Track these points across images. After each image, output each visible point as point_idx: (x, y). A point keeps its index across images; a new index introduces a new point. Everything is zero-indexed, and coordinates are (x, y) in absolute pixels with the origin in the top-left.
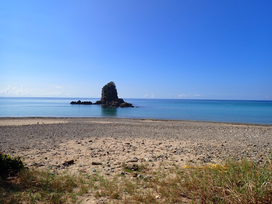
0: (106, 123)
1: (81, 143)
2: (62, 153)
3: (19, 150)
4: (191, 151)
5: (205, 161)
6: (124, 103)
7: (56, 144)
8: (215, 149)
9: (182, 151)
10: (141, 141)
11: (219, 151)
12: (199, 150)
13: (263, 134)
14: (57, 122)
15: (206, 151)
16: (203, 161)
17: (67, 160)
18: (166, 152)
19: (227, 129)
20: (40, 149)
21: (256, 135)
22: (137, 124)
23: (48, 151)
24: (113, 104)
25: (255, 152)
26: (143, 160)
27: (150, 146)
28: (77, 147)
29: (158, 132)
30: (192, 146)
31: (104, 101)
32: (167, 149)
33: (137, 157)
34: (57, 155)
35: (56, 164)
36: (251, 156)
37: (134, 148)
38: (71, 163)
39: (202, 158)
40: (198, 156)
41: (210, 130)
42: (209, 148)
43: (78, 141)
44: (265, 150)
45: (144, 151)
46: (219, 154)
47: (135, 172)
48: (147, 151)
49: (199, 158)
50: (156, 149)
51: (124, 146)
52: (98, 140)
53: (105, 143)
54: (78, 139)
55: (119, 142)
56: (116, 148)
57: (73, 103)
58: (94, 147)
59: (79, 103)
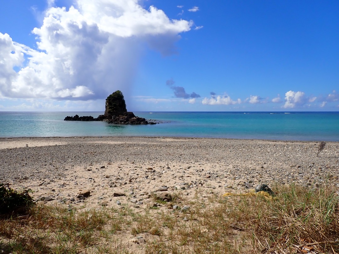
0: (116, 143)
1: (92, 170)
2: (71, 184)
3: (13, 181)
4: (228, 175)
5: (247, 187)
6: (134, 118)
7: (60, 172)
8: (255, 172)
9: (217, 175)
10: (165, 165)
11: (259, 174)
12: (237, 174)
13: (306, 152)
14: (52, 144)
15: (245, 175)
16: (244, 186)
17: (82, 192)
18: (198, 178)
19: (263, 147)
20: (41, 179)
21: (298, 154)
22: (155, 143)
23: (52, 181)
24: (121, 119)
25: (300, 174)
26: (173, 188)
27: (178, 171)
28: (87, 175)
29: (182, 153)
30: (227, 169)
31: (109, 116)
32: (199, 174)
33: (165, 185)
34: (66, 186)
35: (68, 198)
36: (297, 179)
37: (159, 174)
38: (87, 195)
39: (243, 183)
40: (237, 181)
41: (244, 149)
42: (248, 172)
43: (86, 168)
44: (311, 171)
45: (172, 177)
46: (261, 178)
47: (169, 203)
48: (176, 177)
49: (239, 183)
50: (186, 175)
51: (146, 172)
52: (112, 166)
53: (121, 168)
54: (86, 165)
55: (139, 167)
56: (138, 175)
57: (68, 119)
58: (109, 175)
59: (76, 118)
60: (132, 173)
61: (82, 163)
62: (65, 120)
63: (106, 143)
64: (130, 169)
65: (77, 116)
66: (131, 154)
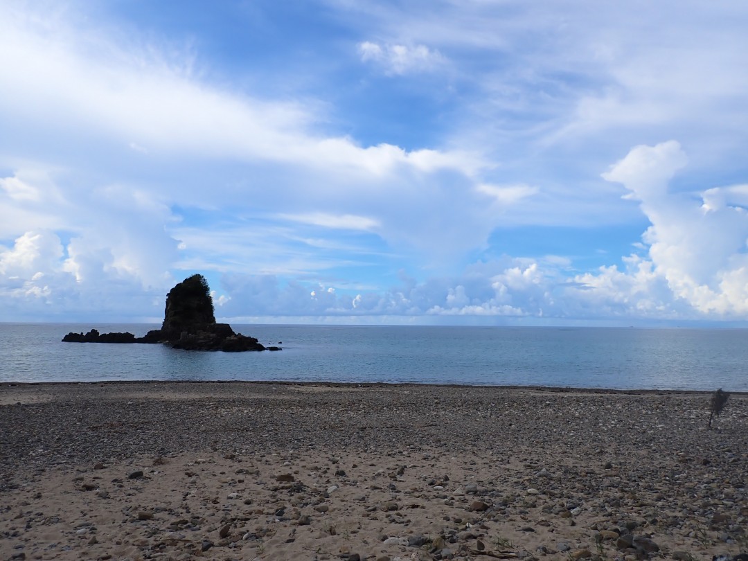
1: (97, 487)
24: (201, 339)
31: (173, 331)
51: (276, 489)
52: (168, 469)
53: (194, 478)
54: (85, 468)
55: (250, 469)
56: (248, 503)
57: (71, 338)
58: (154, 505)
59: (93, 337)
60: (231, 495)
61: (75, 460)
62: (63, 341)
63: (160, 397)
64: (223, 478)
65: (94, 332)
66: (225, 429)
